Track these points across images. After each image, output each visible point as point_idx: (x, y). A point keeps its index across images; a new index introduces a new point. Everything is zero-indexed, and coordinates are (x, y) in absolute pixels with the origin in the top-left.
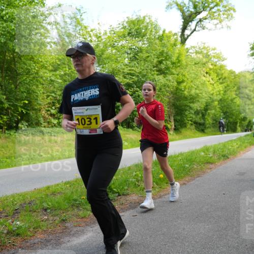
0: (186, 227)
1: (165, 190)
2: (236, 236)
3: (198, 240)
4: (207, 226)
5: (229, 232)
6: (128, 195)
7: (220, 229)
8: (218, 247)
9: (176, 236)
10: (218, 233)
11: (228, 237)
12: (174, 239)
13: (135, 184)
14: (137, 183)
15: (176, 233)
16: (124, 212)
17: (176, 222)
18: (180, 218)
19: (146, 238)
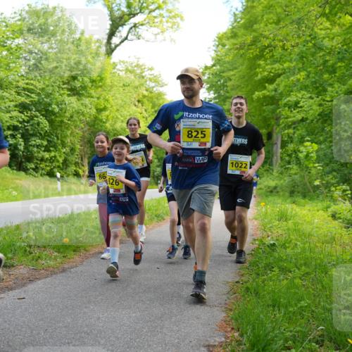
0: (101, 316)
1: (72, 260)
2: (175, 328)
3: (119, 336)
4: (134, 315)
5: (166, 322)
6: (13, 266)
7: (153, 318)
8: (150, 345)
9: (86, 329)
10: (149, 324)
11: (165, 331)
12: (83, 334)
13: (26, 251)
14: (28, 249)
15: (87, 326)
16: (4, 292)
17: (86, 307)
18: (94, 302)
19: (39, 333)
